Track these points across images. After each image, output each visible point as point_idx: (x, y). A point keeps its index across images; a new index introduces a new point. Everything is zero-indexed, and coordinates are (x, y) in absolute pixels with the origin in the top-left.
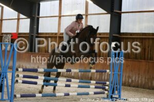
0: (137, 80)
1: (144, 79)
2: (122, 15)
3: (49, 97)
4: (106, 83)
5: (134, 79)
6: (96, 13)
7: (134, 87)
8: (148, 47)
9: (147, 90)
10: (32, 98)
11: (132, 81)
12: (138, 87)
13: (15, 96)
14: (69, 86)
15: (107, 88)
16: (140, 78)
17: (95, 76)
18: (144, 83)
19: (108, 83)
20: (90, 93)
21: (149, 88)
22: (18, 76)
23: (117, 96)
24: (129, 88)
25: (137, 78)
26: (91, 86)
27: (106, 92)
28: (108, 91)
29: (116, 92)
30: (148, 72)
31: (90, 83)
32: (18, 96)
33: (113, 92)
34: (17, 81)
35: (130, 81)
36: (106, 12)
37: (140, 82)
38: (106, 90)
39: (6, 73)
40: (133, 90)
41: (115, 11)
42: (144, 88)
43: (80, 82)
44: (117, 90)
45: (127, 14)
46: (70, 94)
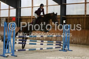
0: (76, 40)
1: (80, 40)
2: (67, 5)
3: (31, 51)
4: (61, 42)
5: (74, 40)
6: (52, 5)
7: (74, 44)
8: (81, 22)
9: (82, 45)
10: (24, 51)
11: (73, 41)
12: (77, 44)
13: (15, 51)
14: (42, 44)
15: (62, 45)
16: (78, 39)
17: (53, 39)
18: (80, 41)
19: (62, 42)
20: (53, 48)
21: (83, 44)
22: (16, 40)
23: (67, 49)
24: (72, 44)
25: (76, 39)
26: (54, 44)
27: (62, 47)
28: (63, 47)
29: (67, 47)
30: (82, 36)
31: (53, 42)
32: (17, 50)
33: (65, 47)
34: (16, 43)
35: (72, 41)
36: (58, 4)
37: (78, 41)
38: (61, 46)
39: (10, 39)
40: (74, 46)
41: (63, 3)
42: (80, 44)
43: (48, 42)
44: (67, 46)
45: (69, 5)
46: (43, 48)
